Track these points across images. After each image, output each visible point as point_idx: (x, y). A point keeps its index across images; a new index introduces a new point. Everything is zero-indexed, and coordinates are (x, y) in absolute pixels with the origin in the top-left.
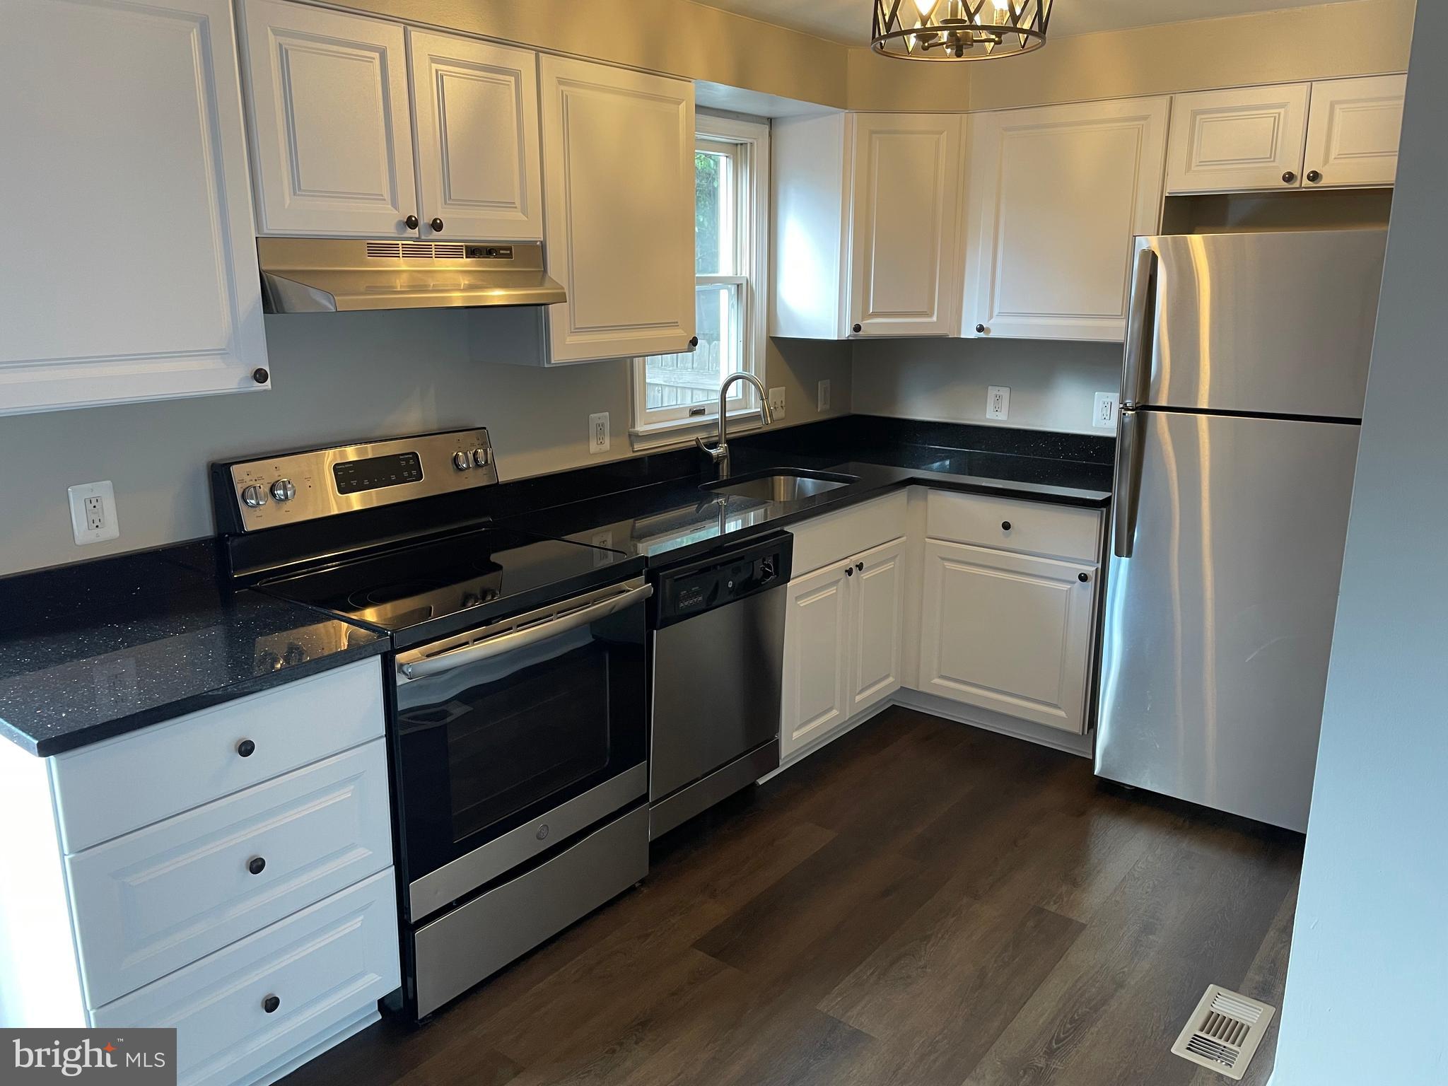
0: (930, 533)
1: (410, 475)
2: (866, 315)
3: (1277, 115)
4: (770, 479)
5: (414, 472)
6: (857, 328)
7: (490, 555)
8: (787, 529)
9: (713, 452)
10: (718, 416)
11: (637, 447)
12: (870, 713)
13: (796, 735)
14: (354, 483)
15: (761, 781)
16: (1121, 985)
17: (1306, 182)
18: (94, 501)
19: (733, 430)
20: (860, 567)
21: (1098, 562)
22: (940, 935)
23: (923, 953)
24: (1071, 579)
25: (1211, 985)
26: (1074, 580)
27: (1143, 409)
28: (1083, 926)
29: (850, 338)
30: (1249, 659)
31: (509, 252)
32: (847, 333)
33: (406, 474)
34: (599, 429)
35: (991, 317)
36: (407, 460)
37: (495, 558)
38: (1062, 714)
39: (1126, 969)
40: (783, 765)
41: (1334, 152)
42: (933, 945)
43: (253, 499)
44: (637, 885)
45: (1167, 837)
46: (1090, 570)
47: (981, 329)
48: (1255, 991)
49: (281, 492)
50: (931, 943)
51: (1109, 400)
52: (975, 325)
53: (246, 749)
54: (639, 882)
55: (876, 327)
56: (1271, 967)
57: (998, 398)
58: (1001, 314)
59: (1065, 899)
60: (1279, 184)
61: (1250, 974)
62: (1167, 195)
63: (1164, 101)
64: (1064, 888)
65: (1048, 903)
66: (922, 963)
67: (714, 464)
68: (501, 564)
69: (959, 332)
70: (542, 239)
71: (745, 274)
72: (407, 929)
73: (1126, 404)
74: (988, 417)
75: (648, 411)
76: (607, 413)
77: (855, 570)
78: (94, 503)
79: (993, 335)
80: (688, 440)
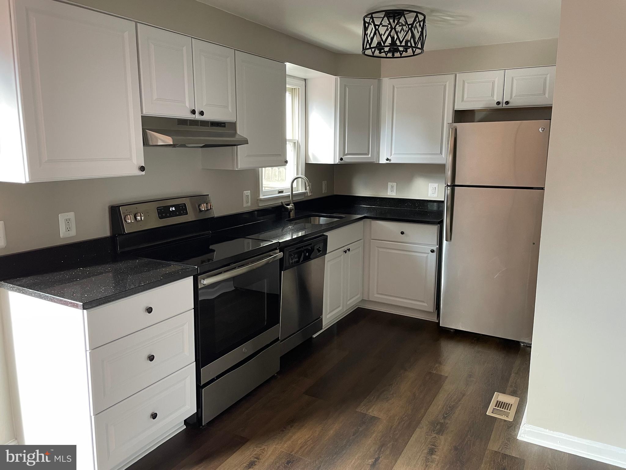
0: (372, 238)
1: (184, 212)
2: (345, 154)
3: (493, 81)
4: (309, 218)
5: (185, 211)
6: (341, 159)
7: (209, 246)
8: (324, 234)
9: (288, 207)
10: (290, 193)
11: (260, 205)
12: (351, 310)
13: (328, 316)
14: (164, 215)
15: (314, 336)
16: (464, 395)
17: (504, 105)
18: (68, 220)
19: (296, 199)
20: (349, 250)
21: (437, 245)
22: (396, 384)
23: (391, 390)
24: (427, 252)
25: (496, 393)
26: (428, 252)
27: (453, 186)
28: (447, 377)
29: (339, 163)
30: (496, 277)
31: (224, 125)
32: (337, 161)
33: (182, 212)
34: (247, 197)
35: (391, 155)
36: (182, 206)
37: (211, 247)
38: (426, 304)
39: (465, 389)
40: (324, 328)
41: (514, 95)
42: (394, 387)
43: (129, 220)
44: (275, 375)
45: (470, 346)
46: (435, 248)
47: (387, 159)
48: (511, 393)
49: (139, 218)
50: (393, 386)
51: (435, 186)
52: (385, 158)
53: (149, 310)
54: (276, 373)
55: (349, 159)
56: (515, 385)
57: (392, 187)
58: (395, 154)
59: (438, 369)
60: (495, 106)
61: (508, 388)
62: (455, 110)
63: (453, 76)
64: (437, 365)
65: (432, 370)
66: (391, 393)
67: (289, 211)
68: (214, 249)
69: (379, 161)
70: (236, 121)
71: (297, 138)
72: (199, 388)
73: (448, 184)
74: (388, 194)
75: (263, 191)
76: (250, 191)
77: (348, 251)
78: (68, 221)
79: (392, 162)
80: (279, 202)
